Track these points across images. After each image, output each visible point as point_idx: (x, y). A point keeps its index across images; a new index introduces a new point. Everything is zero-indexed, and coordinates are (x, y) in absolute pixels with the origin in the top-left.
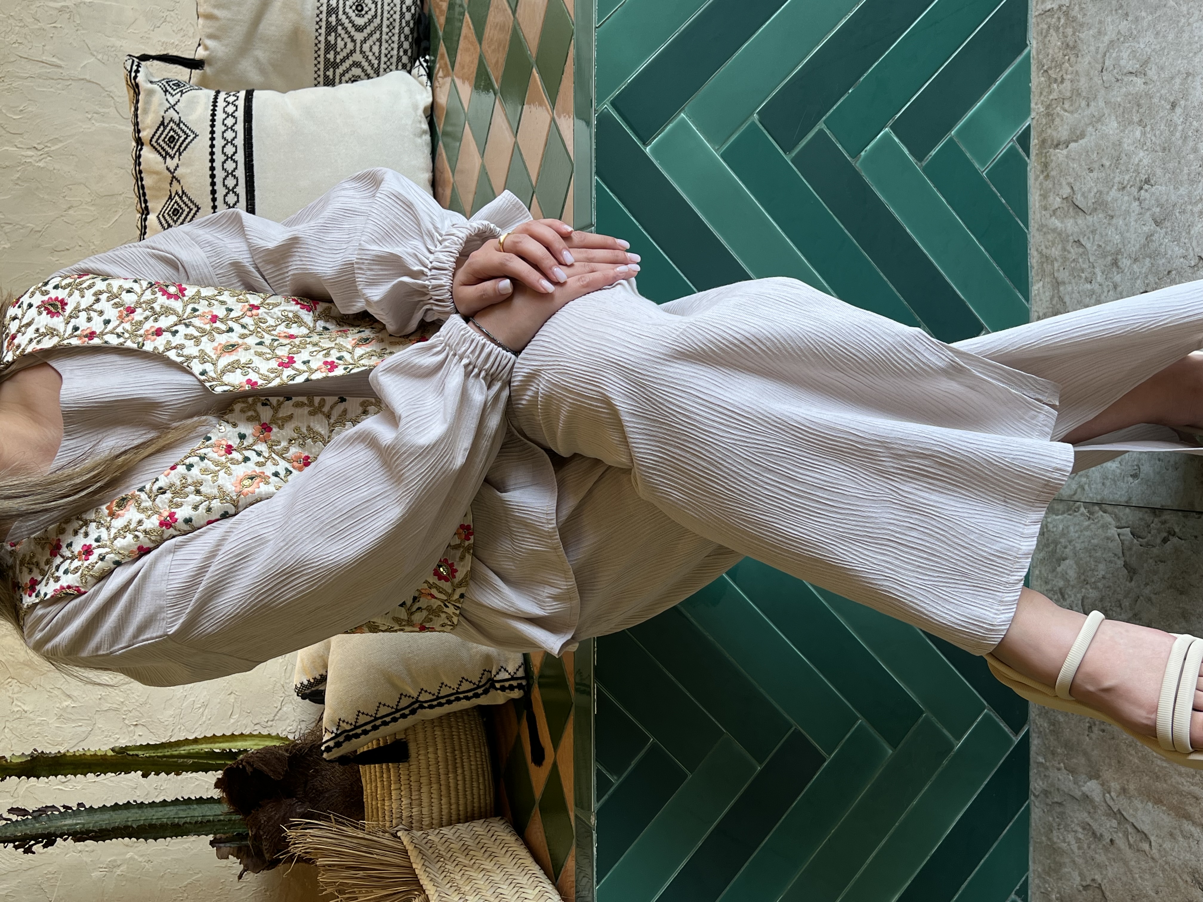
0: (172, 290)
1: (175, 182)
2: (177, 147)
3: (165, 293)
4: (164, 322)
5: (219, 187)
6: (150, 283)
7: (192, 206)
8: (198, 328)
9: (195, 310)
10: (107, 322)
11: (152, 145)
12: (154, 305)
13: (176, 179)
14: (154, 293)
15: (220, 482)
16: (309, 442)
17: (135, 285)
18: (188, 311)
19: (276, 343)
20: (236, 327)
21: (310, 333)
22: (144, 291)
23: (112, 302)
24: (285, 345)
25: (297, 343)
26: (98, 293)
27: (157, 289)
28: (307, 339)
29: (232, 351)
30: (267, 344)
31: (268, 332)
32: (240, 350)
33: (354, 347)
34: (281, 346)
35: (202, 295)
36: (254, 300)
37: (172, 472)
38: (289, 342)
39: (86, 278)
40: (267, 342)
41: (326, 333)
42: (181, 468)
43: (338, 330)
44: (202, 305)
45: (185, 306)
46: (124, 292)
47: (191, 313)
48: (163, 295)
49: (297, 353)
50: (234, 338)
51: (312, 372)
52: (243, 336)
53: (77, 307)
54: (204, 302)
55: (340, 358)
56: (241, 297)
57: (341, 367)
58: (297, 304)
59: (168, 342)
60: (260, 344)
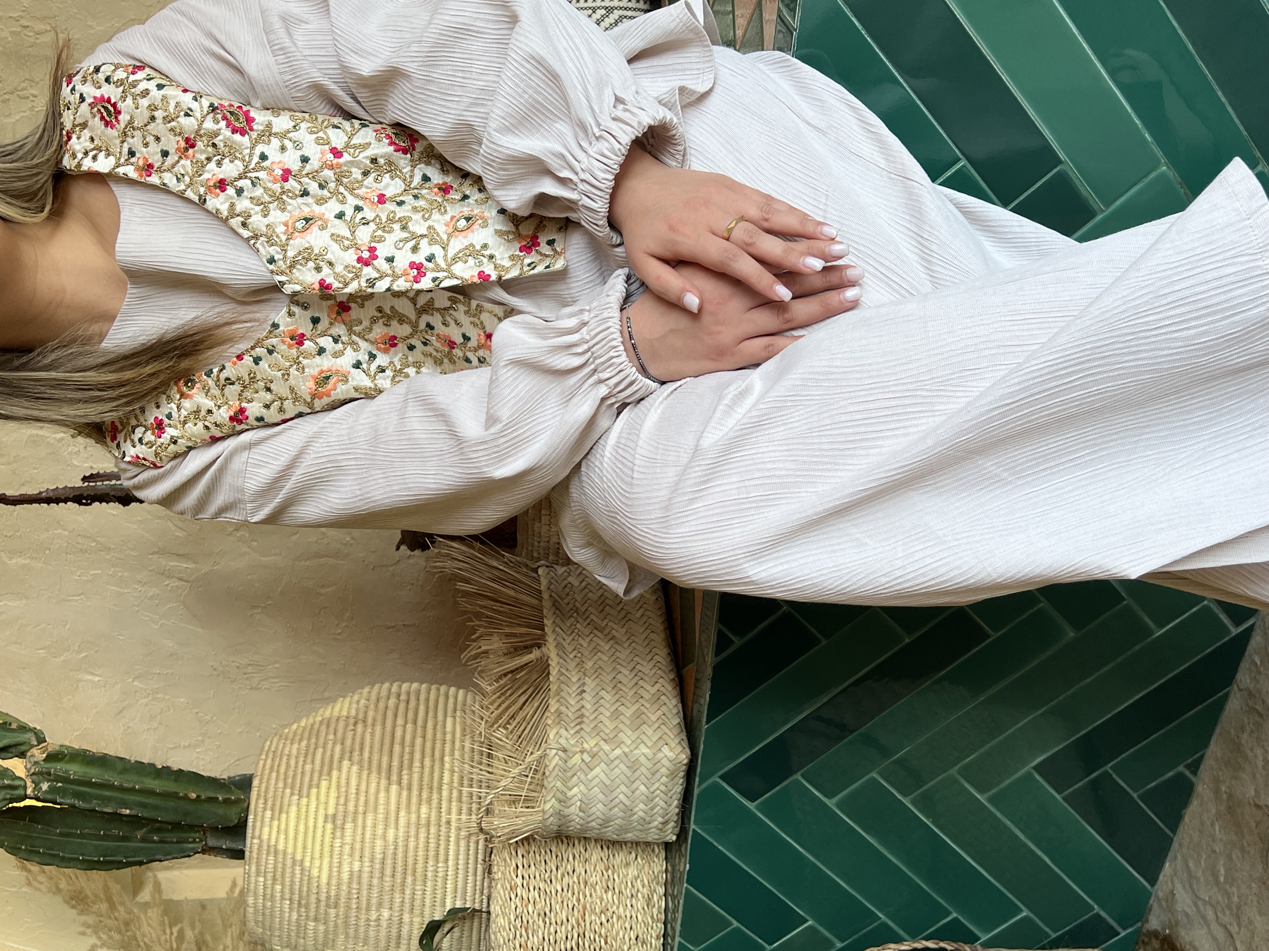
3: (229, 123)
8: (266, 189)
14: (216, 122)
15: (292, 381)
16: (394, 323)
17: (195, 105)
18: (256, 159)
19: (360, 216)
20: (313, 187)
21: (405, 190)
22: (204, 117)
23: (169, 125)
24: (368, 224)
25: (384, 219)
26: (153, 108)
27: (219, 117)
28: (397, 209)
29: (305, 230)
30: (348, 218)
31: (351, 191)
32: (315, 228)
33: (450, 236)
34: (364, 224)
35: (273, 131)
36: (338, 139)
37: (239, 363)
38: (374, 215)
39: (140, 75)
40: (349, 212)
41: (424, 192)
42: (248, 360)
43: (441, 182)
44: (271, 149)
45: (252, 148)
46: (182, 113)
47: (258, 163)
48: (228, 126)
49: (381, 240)
50: (307, 206)
51: (395, 277)
52: (321, 201)
53: (131, 122)
54: (275, 142)
55: (430, 259)
56: (321, 134)
57: (430, 275)
58: (391, 144)
59: (232, 205)
60: (340, 216)
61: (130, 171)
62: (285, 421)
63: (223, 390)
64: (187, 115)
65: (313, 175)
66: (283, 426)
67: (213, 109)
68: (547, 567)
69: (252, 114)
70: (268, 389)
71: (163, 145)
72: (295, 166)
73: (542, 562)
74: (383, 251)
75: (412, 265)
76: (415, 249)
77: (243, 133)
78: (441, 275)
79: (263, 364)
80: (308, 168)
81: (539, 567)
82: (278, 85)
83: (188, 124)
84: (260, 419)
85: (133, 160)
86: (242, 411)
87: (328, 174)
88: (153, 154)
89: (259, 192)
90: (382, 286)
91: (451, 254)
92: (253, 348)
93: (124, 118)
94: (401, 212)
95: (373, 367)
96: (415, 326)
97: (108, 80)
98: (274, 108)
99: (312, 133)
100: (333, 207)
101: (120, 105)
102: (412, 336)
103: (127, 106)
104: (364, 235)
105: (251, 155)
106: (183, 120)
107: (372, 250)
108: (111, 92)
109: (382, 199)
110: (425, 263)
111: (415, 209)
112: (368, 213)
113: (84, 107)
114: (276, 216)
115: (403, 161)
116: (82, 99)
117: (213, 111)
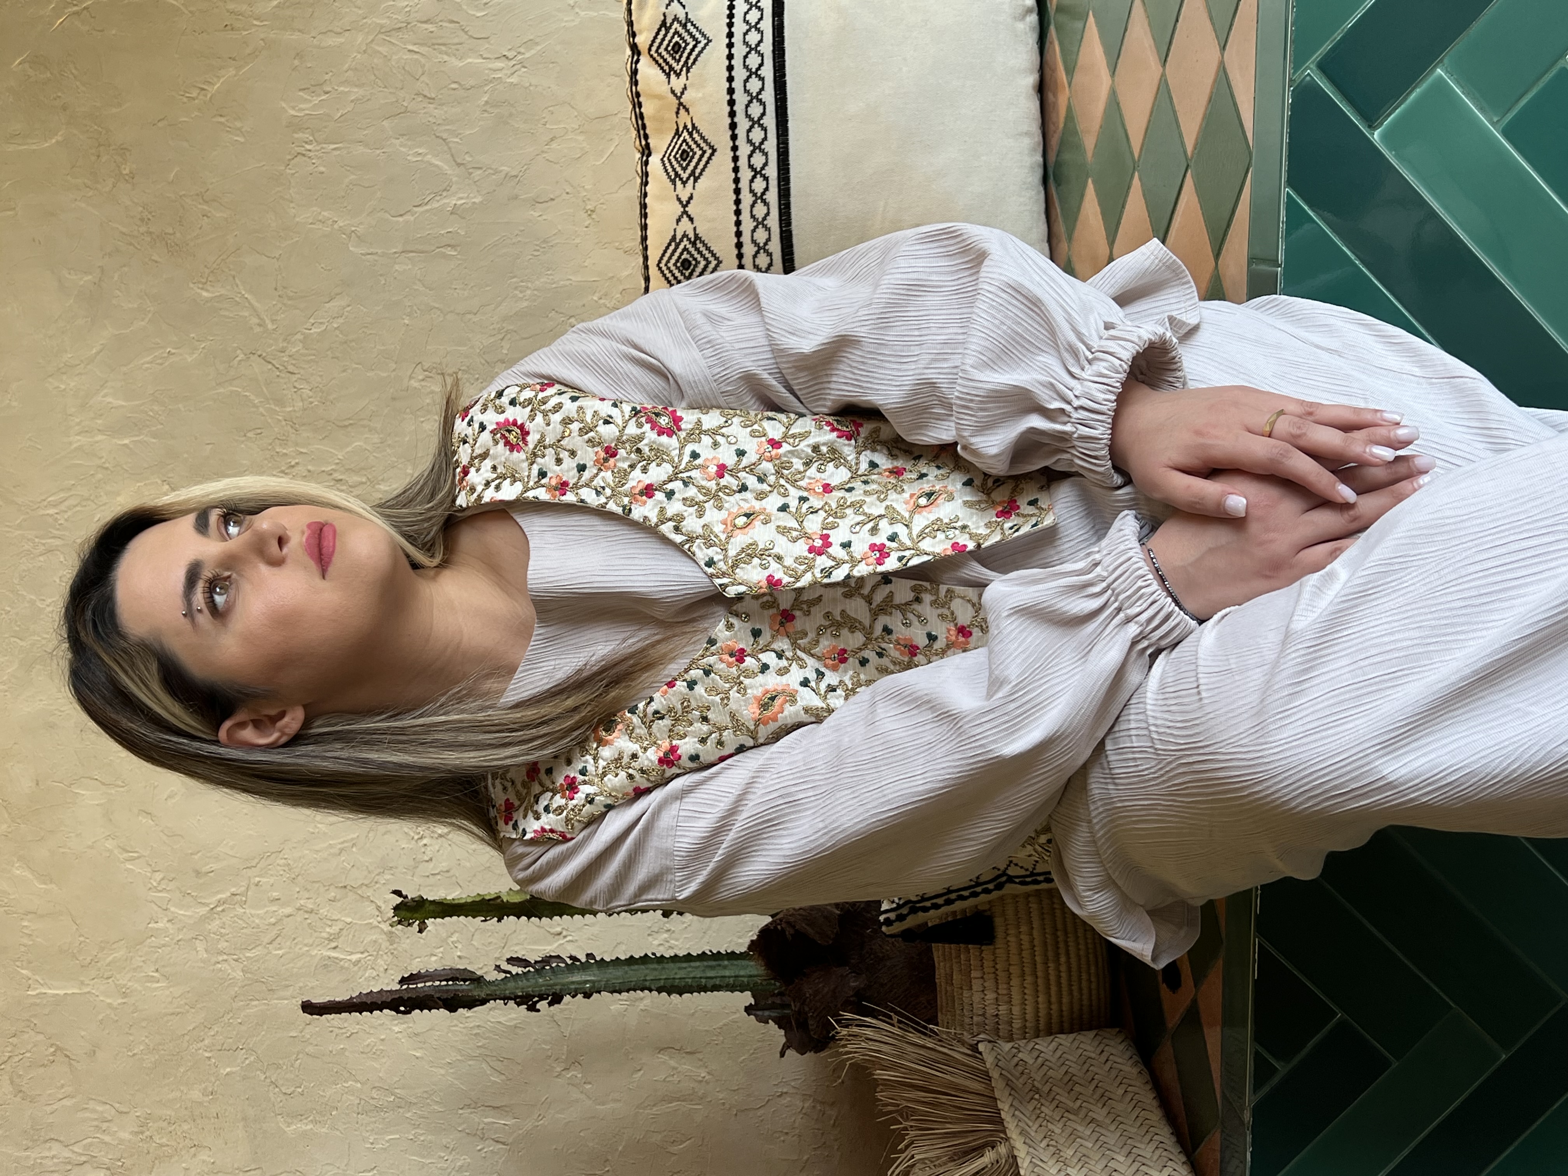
0: (664, 421)
1: (682, 111)
2: (683, 59)
3: (654, 426)
4: (657, 474)
5: (740, 118)
6: (634, 409)
7: (706, 148)
8: (700, 488)
9: (695, 455)
10: (582, 468)
11: (651, 56)
12: (640, 445)
13: (684, 107)
14: (640, 425)
15: (733, 706)
16: (845, 632)
17: (615, 412)
18: (686, 458)
19: (805, 506)
20: (751, 481)
21: (852, 478)
22: (627, 422)
23: (586, 437)
24: (816, 512)
25: (834, 506)
26: (567, 421)
27: (643, 420)
28: (847, 495)
29: (747, 525)
30: (793, 509)
31: (794, 483)
32: (757, 523)
33: (912, 513)
34: (812, 513)
35: (704, 428)
36: (774, 430)
37: (670, 690)
38: (822, 503)
39: (550, 391)
40: (793, 504)
41: (874, 477)
42: (681, 685)
43: (890, 467)
44: (704, 446)
45: (682, 448)
46: (601, 422)
47: (690, 461)
48: (652, 429)
49: (834, 527)
50: (748, 501)
51: (854, 563)
52: (761, 496)
53: (541, 441)
54: (707, 440)
55: (893, 538)
56: (756, 427)
57: (894, 556)
58: (833, 430)
59: (662, 510)
60: (784, 508)
61: (543, 494)
62: (722, 759)
63: (650, 727)
64: (606, 422)
65: (751, 469)
66: (722, 765)
67: (635, 412)
68: (990, 1042)
69: (679, 414)
70: (705, 719)
71: (579, 459)
72: (730, 459)
73: (982, 1036)
74: (837, 537)
75: (873, 547)
76: (874, 531)
77: (670, 433)
78: (907, 553)
79: (699, 689)
80: (745, 461)
81: (979, 1042)
82: (706, 379)
83: (608, 432)
84: (694, 758)
85: (543, 481)
86: (673, 749)
87: (767, 467)
88: (568, 471)
89: (692, 492)
90: (839, 575)
91: (916, 530)
92: (686, 671)
93: (532, 439)
94: (850, 498)
95: (823, 686)
96: (868, 633)
97: (513, 402)
98: (703, 405)
99: (746, 426)
100: (773, 502)
101: (529, 426)
102: (865, 646)
103: (536, 427)
104: (813, 524)
105: (680, 455)
106: (602, 429)
107: (825, 538)
108: (519, 414)
109: (827, 488)
110: (889, 544)
111: (866, 493)
112: (815, 502)
113: (486, 436)
114: (712, 515)
115: (848, 449)
116: (483, 427)
117: (635, 415)
